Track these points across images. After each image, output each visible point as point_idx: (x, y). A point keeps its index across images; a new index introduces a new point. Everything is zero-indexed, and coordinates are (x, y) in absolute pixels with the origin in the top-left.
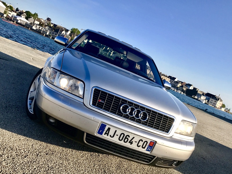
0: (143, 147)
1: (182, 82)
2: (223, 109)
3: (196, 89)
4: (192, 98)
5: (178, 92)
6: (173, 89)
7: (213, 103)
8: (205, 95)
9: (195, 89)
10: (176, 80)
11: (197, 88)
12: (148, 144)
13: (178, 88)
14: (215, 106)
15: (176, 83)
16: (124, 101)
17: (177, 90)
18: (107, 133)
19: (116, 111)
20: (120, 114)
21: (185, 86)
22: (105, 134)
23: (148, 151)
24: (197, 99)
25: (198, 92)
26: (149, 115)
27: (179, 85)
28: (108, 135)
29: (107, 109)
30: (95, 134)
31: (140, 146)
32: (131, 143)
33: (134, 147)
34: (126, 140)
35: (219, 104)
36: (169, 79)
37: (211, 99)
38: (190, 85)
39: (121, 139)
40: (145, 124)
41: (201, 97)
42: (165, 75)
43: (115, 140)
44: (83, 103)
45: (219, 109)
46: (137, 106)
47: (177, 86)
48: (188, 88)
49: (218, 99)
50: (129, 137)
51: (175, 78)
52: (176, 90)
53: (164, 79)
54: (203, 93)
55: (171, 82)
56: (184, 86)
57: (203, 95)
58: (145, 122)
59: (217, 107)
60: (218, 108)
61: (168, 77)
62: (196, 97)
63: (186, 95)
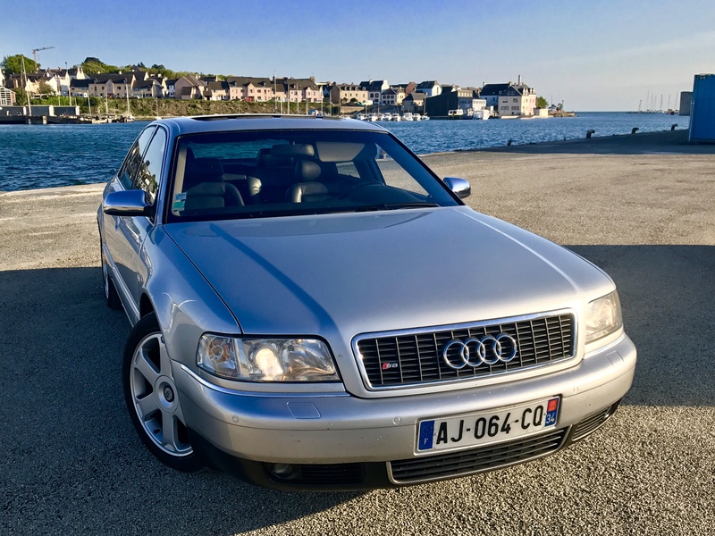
0: (537, 422)
1: (404, 86)
2: (544, 113)
3: (451, 88)
4: (451, 118)
5: (407, 119)
6: (390, 118)
7: (510, 108)
8: (481, 94)
9: (446, 89)
10: (385, 87)
11: (450, 85)
12: (545, 411)
13: (399, 106)
14: (519, 114)
15: (388, 97)
16: (445, 336)
17: (402, 115)
18: (442, 436)
19: (437, 371)
20: (451, 375)
21: (417, 92)
22: (438, 443)
23: (551, 423)
24: (465, 117)
25: (459, 95)
26: (515, 337)
27: (400, 97)
28: (446, 442)
29: (414, 378)
30: (415, 454)
31: (529, 424)
32: (506, 429)
33: (517, 433)
34: (493, 429)
35: (527, 104)
36: (366, 93)
37: (501, 99)
38: (430, 85)
39: (479, 433)
40: (516, 365)
41: (474, 105)
42: (349, 84)
43: (469, 442)
44: (347, 392)
45: (534, 117)
46: (478, 332)
47: (396, 104)
48: (426, 96)
49: (521, 90)
50: (497, 418)
51: (381, 83)
52: (399, 118)
53: (351, 98)
54: (474, 92)
55: (374, 98)
56: (413, 94)
57: (475, 96)
58: (514, 360)
59: (527, 114)
60: (530, 116)
61: (361, 89)
62: (460, 112)
63: (431, 119)
